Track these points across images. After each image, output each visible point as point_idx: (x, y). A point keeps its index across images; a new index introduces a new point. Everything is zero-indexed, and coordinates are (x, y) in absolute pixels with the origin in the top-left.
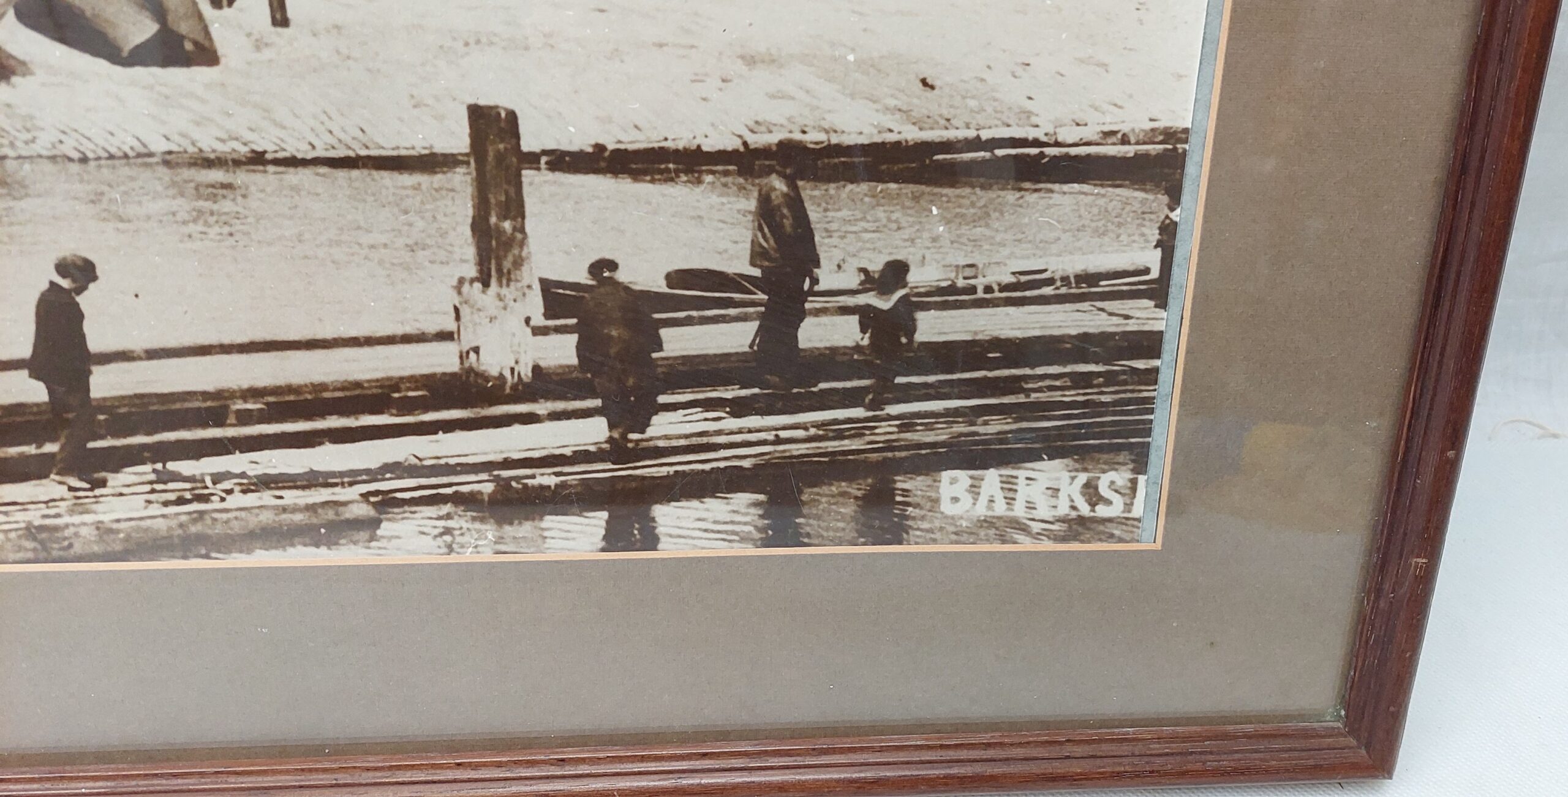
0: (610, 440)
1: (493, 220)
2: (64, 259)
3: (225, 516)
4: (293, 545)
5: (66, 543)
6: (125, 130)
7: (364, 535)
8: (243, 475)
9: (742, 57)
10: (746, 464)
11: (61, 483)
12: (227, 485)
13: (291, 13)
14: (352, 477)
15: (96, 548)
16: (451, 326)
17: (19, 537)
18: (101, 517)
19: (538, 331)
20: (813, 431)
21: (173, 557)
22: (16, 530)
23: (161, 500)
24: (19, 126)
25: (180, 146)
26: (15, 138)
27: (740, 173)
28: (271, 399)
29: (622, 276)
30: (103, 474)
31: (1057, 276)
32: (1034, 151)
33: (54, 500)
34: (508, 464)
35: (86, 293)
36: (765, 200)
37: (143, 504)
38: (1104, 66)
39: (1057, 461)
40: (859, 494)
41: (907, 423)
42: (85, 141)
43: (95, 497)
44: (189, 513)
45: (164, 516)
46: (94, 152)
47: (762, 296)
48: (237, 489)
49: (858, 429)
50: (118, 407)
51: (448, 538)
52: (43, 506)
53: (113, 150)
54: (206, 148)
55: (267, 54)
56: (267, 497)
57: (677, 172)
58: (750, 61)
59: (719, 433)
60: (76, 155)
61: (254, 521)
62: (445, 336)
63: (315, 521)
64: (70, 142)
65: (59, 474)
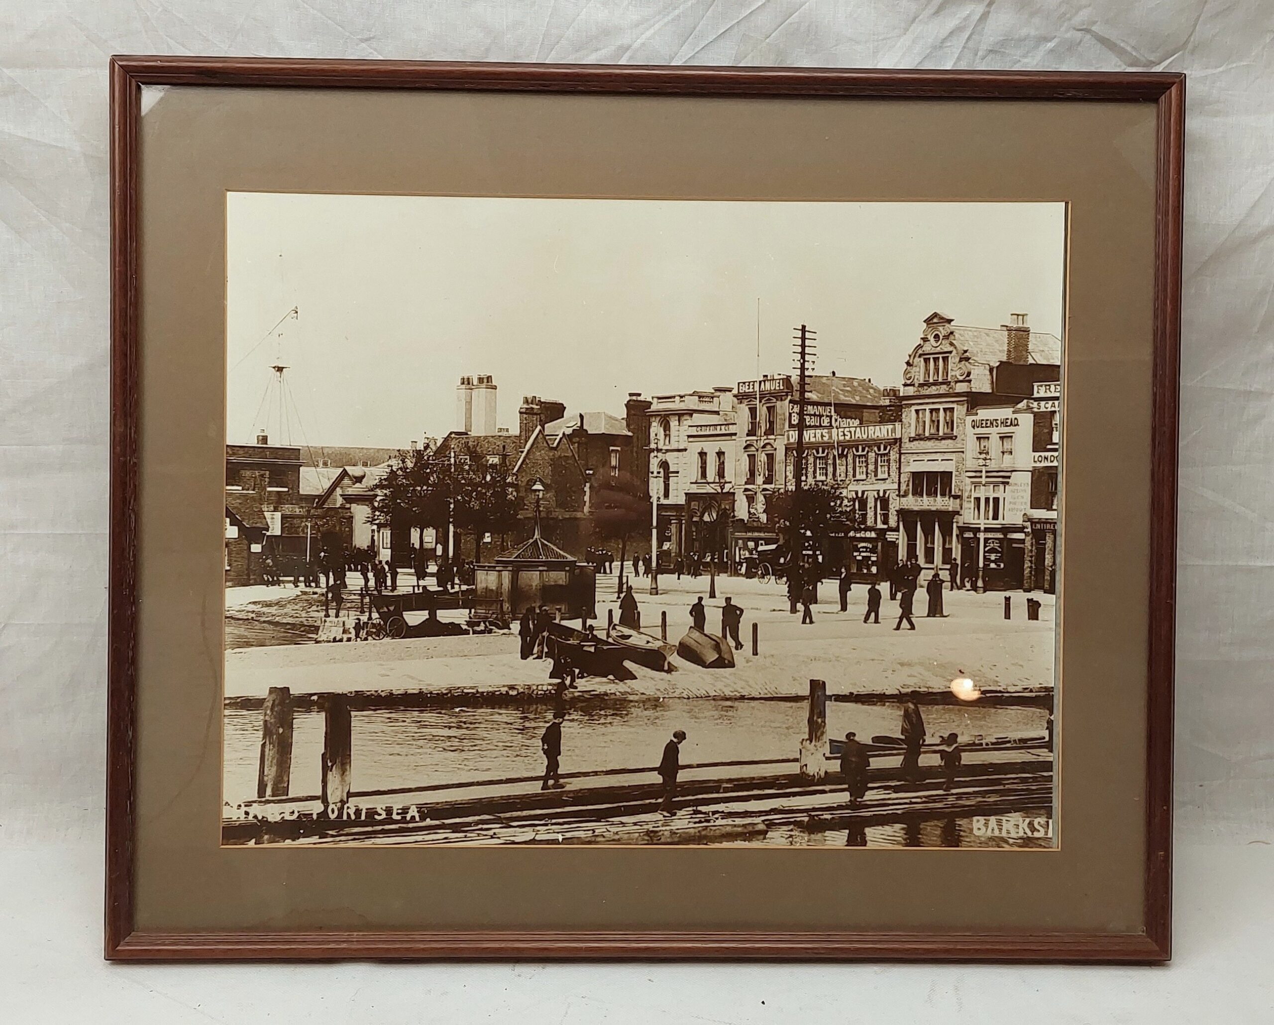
0: (850, 801)
1: (815, 718)
2: (677, 732)
3: (714, 828)
4: (736, 840)
5: (659, 837)
6: (703, 689)
7: (762, 837)
8: (723, 812)
9: (899, 663)
10: (899, 812)
11: (661, 814)
12: (716, 816)
13: (759, 651)
14: (760, 813)
15: (669, 840)
16: (798, 757)
17: (644, 835)
18: (672, 828)
19: (828, 759)
20: (924, 799)
21: (695, 844)
22: (643, 832)
23: (694, 821)
25: (719, 693)
26: (669, 691)
27: (898, 702)
28: (736, 783)
29: (856, 738)
30: (676, 811)
31: (1012, 740)
32: (1000, 695)
33: (658, 821)
34: (814, 810)
35: (681, 743)
36: (906, 711)
37: (687, 822)
38: (1022, 666)
39: (1017, 813)
40: (942, 825)
41: (959, 796)
42: (690, 692)
44: (703, 827)
45: (694, 828)
46: (692, 696)
47: (905, 746)
48: (720, 817)
49: (941, 799)
50: (685, 785)
51: (791, 839)
52: (654, 822)
53: (698, 695)
54: (726, 693)
55: (750, 664)
56: (729, 821)
57: (877, 702)
58: (902, 664)
59: (889, 799)
60: (686, 697)
61: (724, 830)
62: (796, 760)
63: (746, 831)
64: (686, 693)
65: (661, 810)
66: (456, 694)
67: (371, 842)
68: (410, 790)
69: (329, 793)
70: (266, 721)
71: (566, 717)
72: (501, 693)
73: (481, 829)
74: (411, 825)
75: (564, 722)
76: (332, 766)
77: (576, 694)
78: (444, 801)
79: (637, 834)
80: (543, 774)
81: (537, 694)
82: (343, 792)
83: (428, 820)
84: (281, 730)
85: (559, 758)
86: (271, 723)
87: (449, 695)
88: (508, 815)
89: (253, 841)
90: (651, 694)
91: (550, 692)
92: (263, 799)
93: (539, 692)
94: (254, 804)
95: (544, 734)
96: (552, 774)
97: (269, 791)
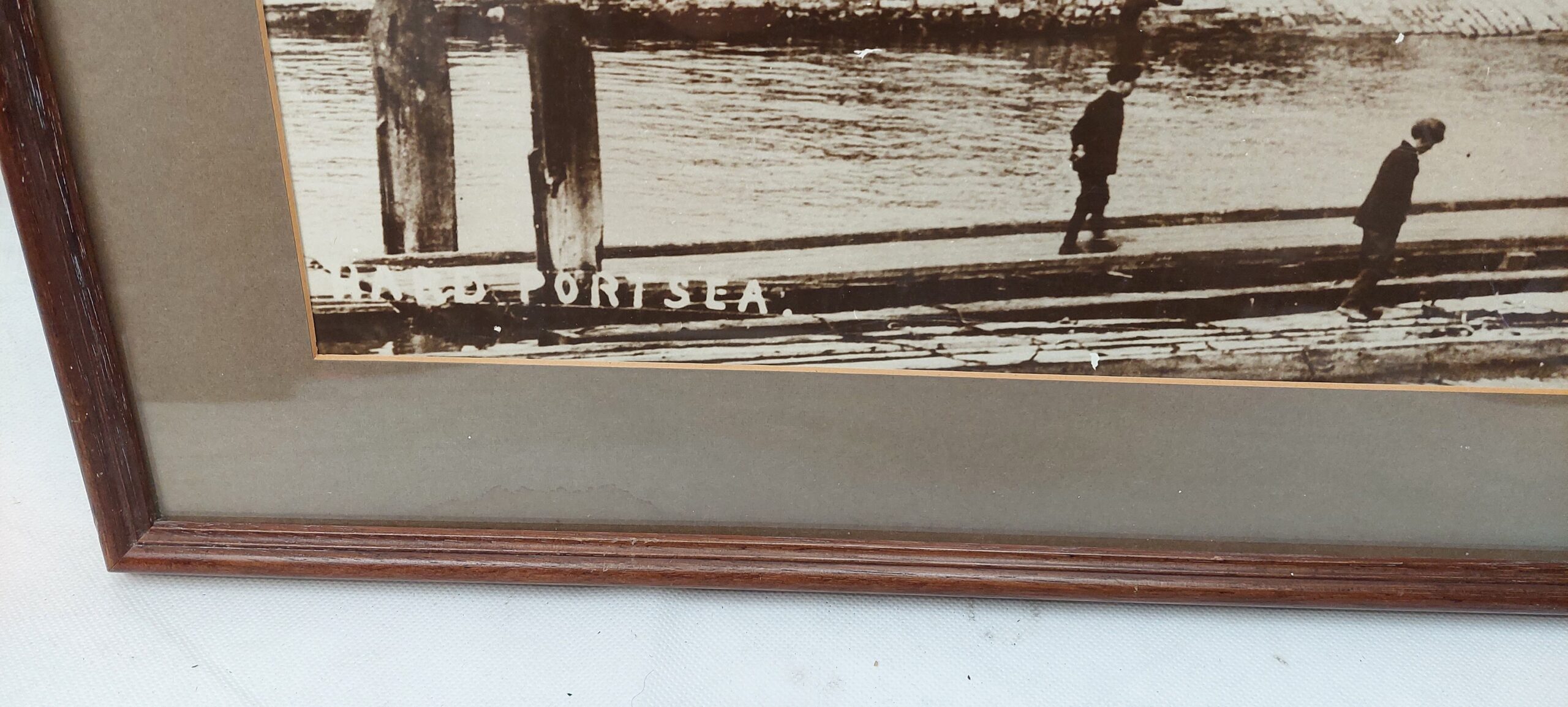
2: (1423, 122)
3: (1465, 348)
4: (1512, 376)
5: (1329, 366)
6: (1519, 11)
8: (1494, 313)
11: (1344, 314)
12: (1477, 321)
15: (1352, 371)
17: (1294, 359)
18: (1364, 345)
21: (1411, 381)
22: (1294, 353)
23: (1420, 332)
24: (1433, 7)
25: (1558, 25)
26: (1426, 17)
28: (1543, 248)
30: (1381, 308)
33: (1333, 329)
35: (1429, 152)
37: (1404, 335)
42: (1481, 20)
43: (1368, 327)
44: (1439, 344)
45: (1416, 346)
46: (1485, 29)
48: (1486, 325)
50: (1415, 251)
52: (1323, 333)
53: (1501, 28)
56: (1506, 334)
60: (1468, 32)
61: (1488, 353)
63: (1538, 356)
64: (1469, 20)
65: (1346, 306)
66: (860, 13)
67: (659, 357)
68: (744, 247)
69: (554, 244)
70: (379, 72)
71: (1142, 80)
72: (978, 14)
73: (910, 337)
74: (748, 323)
75: (1134, 92)
76: (556, 185)
77: (1177, 19)
78: (825, 272)
79: (1279, 358)
80: (1068, 217)
81: (1072, 17)
82: (586, 245)
83: (787, 313)
84: (421, 95)
85: (1110, 179)
86: (393, 75)
87: (842, 15)
88: (974, 307)
89: (390, 345)
90: (1376, 21)
91: (1108, 11)
92: (400, 257)
93: (1079, 13)
94: (379, 267)
95: (1080, 121)
96: (1089, 216)
97: (410, 238)
